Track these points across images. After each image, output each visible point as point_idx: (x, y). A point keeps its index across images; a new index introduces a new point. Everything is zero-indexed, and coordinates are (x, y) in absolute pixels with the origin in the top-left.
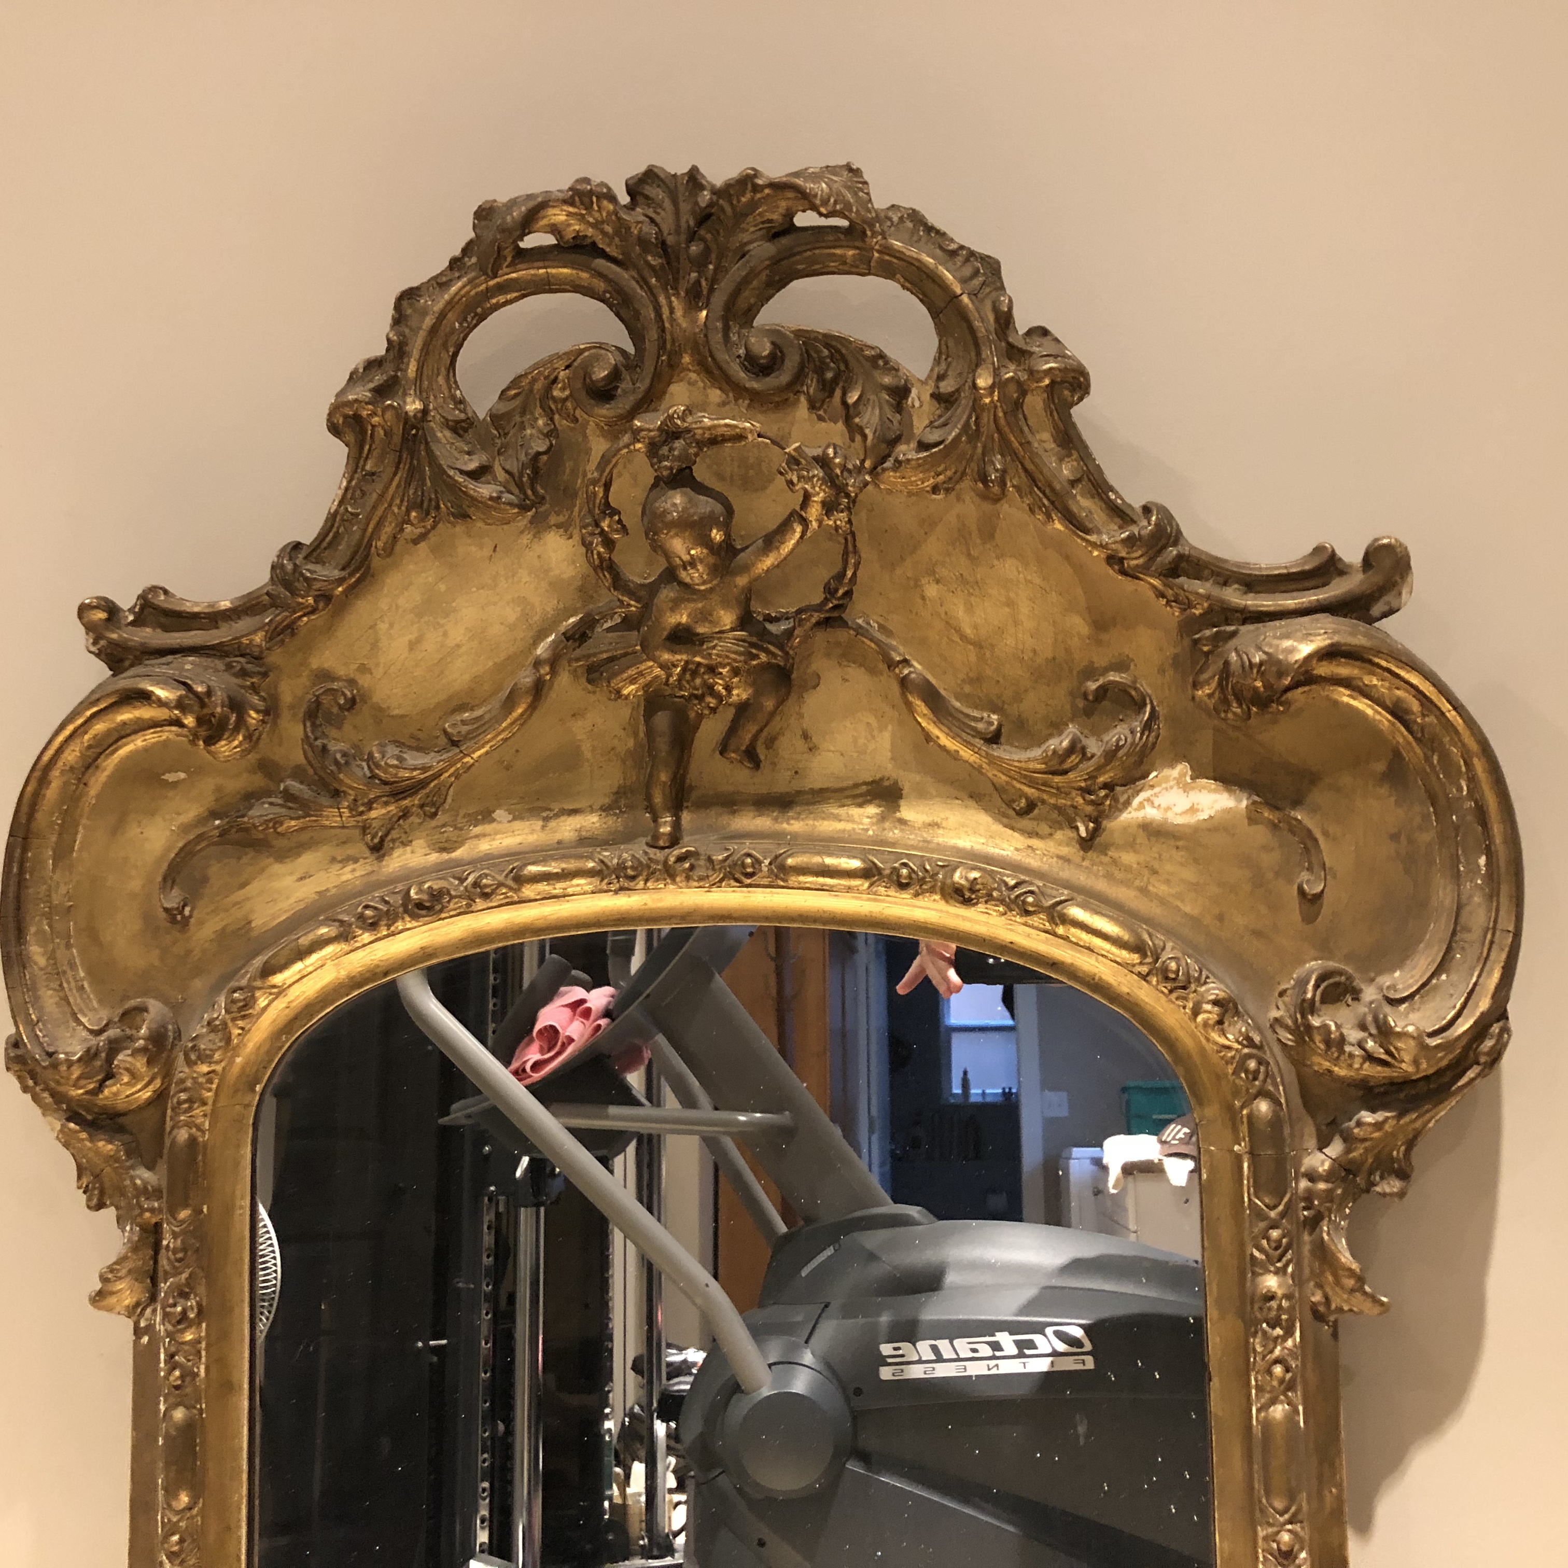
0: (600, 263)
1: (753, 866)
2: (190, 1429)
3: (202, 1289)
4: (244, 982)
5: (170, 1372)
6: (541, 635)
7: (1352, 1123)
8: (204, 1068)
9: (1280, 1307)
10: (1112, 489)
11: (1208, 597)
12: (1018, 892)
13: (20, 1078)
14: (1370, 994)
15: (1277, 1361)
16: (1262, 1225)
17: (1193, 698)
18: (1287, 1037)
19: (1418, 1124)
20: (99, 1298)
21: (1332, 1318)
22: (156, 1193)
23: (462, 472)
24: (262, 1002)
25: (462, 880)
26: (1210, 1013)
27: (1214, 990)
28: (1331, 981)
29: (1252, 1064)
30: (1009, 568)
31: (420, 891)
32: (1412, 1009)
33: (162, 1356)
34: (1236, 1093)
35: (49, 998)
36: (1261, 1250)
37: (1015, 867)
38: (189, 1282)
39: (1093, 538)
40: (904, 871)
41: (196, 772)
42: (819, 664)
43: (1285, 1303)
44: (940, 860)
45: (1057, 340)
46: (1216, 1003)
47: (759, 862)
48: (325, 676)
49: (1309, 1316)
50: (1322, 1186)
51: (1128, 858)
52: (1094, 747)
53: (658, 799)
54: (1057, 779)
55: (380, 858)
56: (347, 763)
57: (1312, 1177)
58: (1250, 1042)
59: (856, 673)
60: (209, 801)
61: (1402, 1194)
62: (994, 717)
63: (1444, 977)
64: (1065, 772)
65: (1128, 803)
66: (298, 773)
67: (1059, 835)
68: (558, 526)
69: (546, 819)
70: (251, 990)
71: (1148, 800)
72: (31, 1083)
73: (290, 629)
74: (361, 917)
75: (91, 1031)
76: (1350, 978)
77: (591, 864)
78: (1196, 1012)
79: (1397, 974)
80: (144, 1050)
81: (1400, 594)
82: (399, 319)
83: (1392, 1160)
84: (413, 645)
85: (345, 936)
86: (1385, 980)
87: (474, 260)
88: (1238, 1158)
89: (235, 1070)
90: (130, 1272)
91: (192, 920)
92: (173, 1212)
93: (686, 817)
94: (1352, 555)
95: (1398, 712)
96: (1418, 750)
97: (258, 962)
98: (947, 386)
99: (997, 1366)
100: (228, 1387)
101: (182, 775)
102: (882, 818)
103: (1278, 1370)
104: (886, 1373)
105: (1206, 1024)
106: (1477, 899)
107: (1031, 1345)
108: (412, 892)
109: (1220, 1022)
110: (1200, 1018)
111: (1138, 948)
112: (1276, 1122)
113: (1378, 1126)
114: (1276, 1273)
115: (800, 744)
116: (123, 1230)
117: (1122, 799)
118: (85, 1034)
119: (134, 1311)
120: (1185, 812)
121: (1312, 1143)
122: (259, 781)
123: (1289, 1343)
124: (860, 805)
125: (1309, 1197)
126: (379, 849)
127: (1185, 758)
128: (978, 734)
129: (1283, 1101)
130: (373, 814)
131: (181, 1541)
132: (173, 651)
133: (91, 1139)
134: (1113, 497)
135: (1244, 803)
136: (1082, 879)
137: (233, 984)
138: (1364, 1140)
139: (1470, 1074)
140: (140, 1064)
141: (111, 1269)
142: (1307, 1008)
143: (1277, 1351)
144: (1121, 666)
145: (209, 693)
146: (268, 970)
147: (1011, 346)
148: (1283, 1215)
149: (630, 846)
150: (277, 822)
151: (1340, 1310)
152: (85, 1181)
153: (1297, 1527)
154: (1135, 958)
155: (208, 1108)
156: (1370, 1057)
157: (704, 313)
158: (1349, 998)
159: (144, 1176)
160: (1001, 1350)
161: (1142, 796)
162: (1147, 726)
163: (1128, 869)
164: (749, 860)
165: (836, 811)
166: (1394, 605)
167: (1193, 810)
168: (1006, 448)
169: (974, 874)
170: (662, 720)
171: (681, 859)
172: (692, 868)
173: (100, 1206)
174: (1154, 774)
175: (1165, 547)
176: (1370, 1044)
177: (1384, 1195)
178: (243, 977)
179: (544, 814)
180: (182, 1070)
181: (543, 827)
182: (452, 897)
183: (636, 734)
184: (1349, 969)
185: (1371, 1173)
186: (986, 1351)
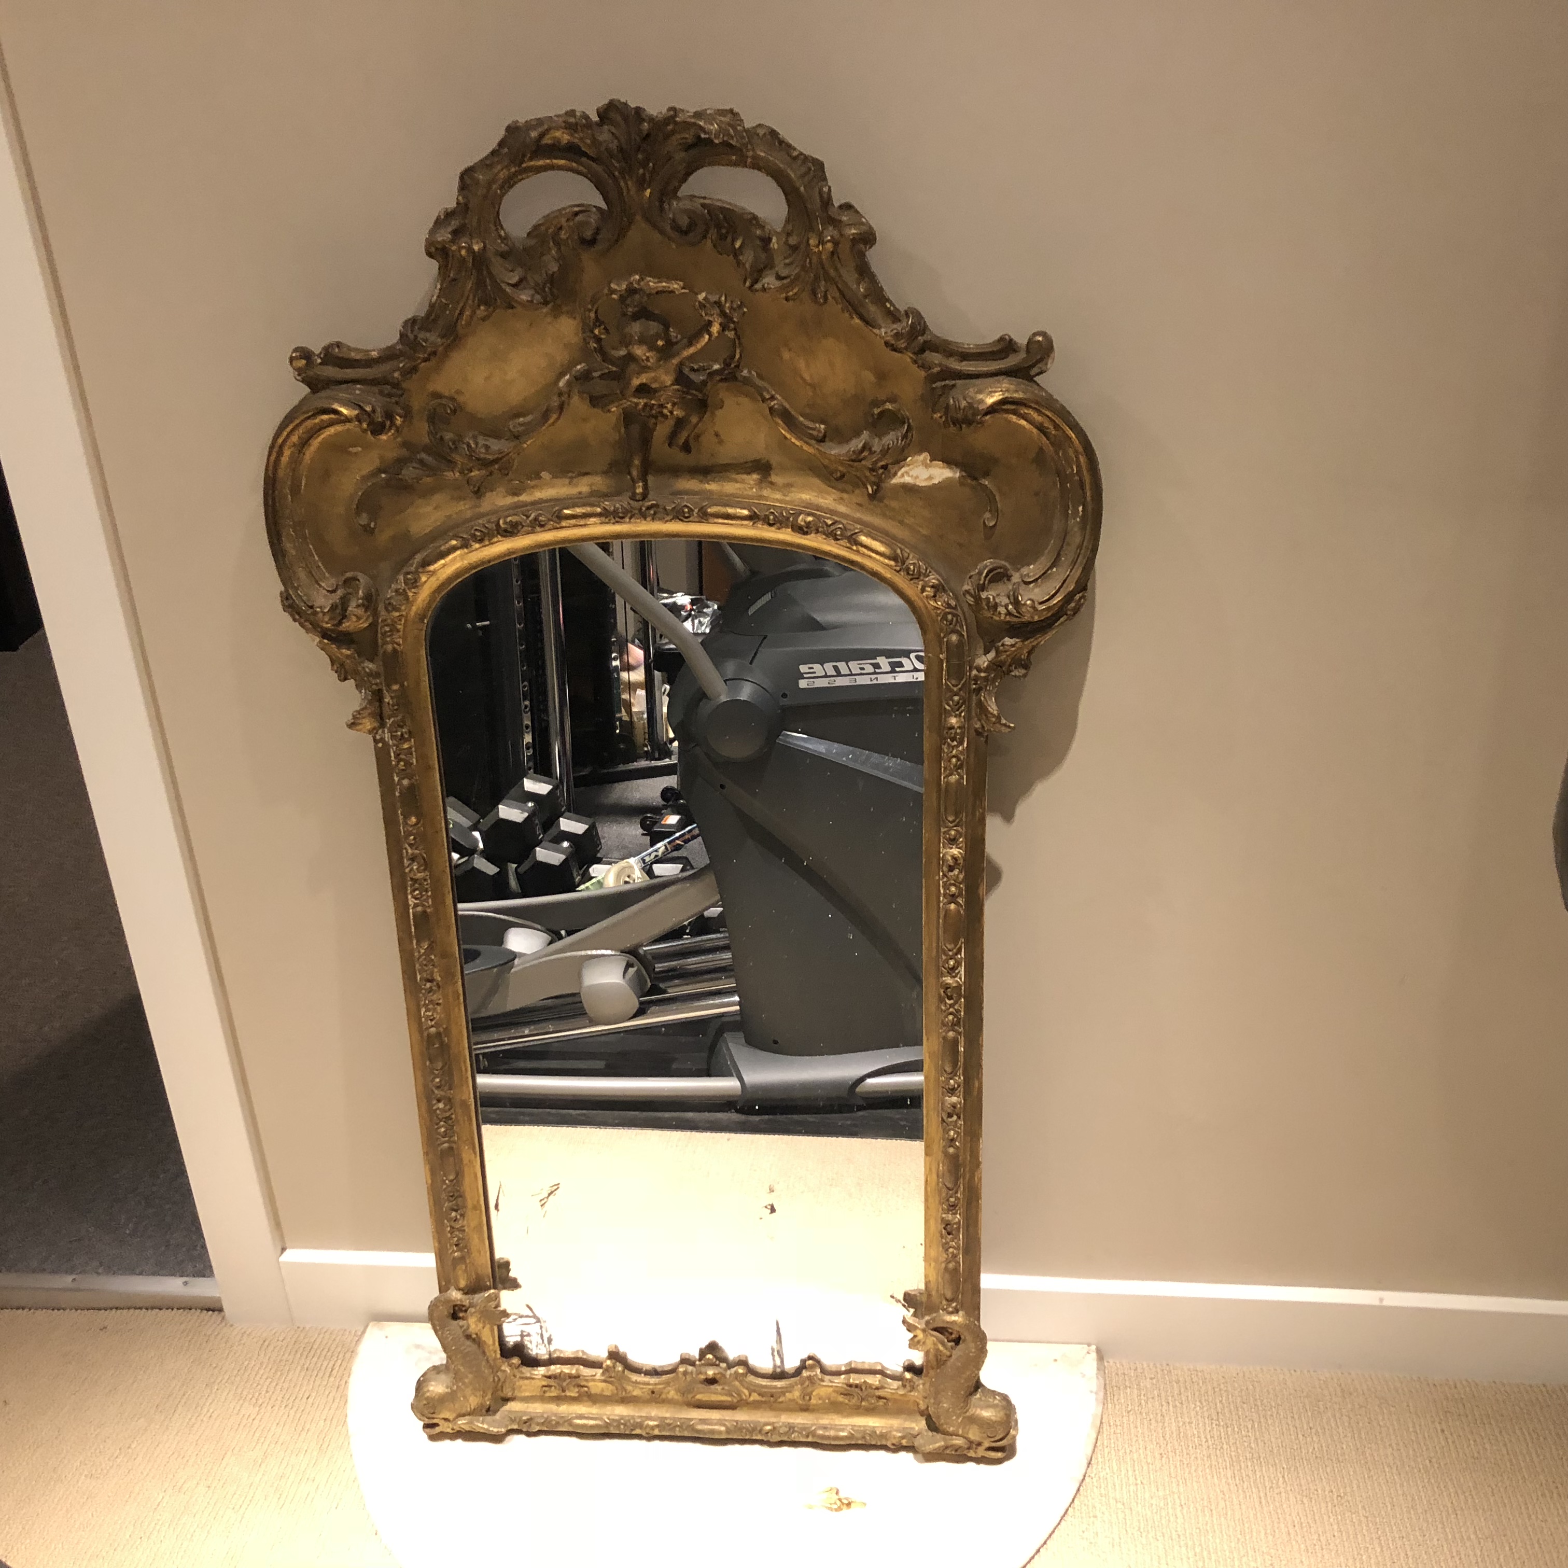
0: (584, 159)
1: (689, 512)
2: (412, 788)
3: (408, 722)
4: (413, 569)
5: (398, 762)
6: (562, 375)
7: (1000, 644)
8: (397, 614)
9: (956, 733)
10: (888, 300)
11: (940, 365)
12: (832, 528)
13: (292, 615)
14: (1016, 578)
15: (954, 756)
16: (949, 694)
17: (932, 418)
18: (971, 600)
19: (1034, 643)
20: (352, 725)
21: (986, 734)
22: (377, 675)
23: (509, 284)
24: (424, 579)
25: (528, 517)
26: (929, 591)
27: (933, 579)
28: (995, 572)
29: (950, 617)
30: (829, 343)
31: (505, 523)
32: (1036, 586)
33: (392, 754)
34: (941, 630)
35: (302, 574)
36: (949, 705)
37: (833, 512)
38: (403, 720)
39: (875, 331)
40: (771, 517)
41: (367, 447)
42: (722, 394)
43: (958, 731)
44: (792, 509)
45: (857, 212)
46: (932, 587)
47: (693, 511)
48: (436, 395)
49: (973, 732)
50: (983, 675)
51: (894, 504)
52: (876, 448)
53: (635, 473)
54: (856, 464)
55: (479, 498)
56: (456, 448)
57: (979, 670)
58: (949, 606)
59: (744, 400)
60: (377, 463)
61: (1025, 676)
62: (823, 426)
63: (1054, 570)
64: (860, 461)
65: (895, 474)
66: (427, 449)
67: (857, 491)
68: (568, 312)
69: (572, 478)
70: (416, 572)
71: (907, 472)
72: (297, 617)
73: (414, 369)
74: (474, 536)
75: (328, 591)
76: (1006, 569)
77: (599, 510)
78: (923, 590)
79: (1032, 567)
80: (363, 605)
81: (1046, 364)
82: (463, 187)
83: (1021, 660)
84: (487, 378)
85: (465, 545)
86: (1025, 571)
87: (506, 150)
88: (942, 661)
89: (412, 613)
90: (369, 714)
91: (376, 530)
92: (388, 686)
93: (651, 479)
94: (1021, 340)
95: (1041, 428)
96: (1051, 448)
97: (418, 558)
98: (793, 241)
99: (877, 678)
100: (429, 768)
101: (360, 449)
102: (760, 482)
103: (954, 760)
104: (803, 684)
105: (927, 597)
106: (1076, 529)
107: (901, 665)
108: (501, 522)
109: (935, 596)
110: (925, 594)
111: (894, 558)
112: (960, 643)
113: (1013, 646)
114: (955, 716)
115: (715, 440)
116: (361, 692)
117: (893, 471)
118: (324, 592)
119: (373, 731)
120: (926, 480)
121: (981, 651)
122: (404, 452)
123: (960, 748)
124: (749, 473)
125: (976, 679)
126: (478, 493)
127: (926, 450)
128: (812, 437)
129: (965, 634)
130: (473, 474)
131: (414, 839)
132: (346, 382)
133: (338, 648)
134: (888, 305)
135: (958, 475)
136: (868, 518)
137: (405, 570)
138: (1006, 651)
139: (1062, 619)
140: (360, 611)
141: (359, 712)
142: (982, 588)
143: (954, 752)
144: (892, 400)
145: (374, 411)
146: (426, 563)
147: (830, 217)
148: (960, 689)
149: (620, 498)
150: (418, 479)
151: (989, 730)
152: (335, 667)
153: (959, 829)
154: (892, 563)
155: (401, 633)
156: (1009, 613)
157: (649, 191)
158: (1005, 579)
159: (369, 666)
160: (880, 667)
161: (903, 470)
162: (905, 436)
163: (893, 510)
164: (686, 510)
165: (734, 476)
166: (1044, 368)
167: (930, 478)
168: (828, 279)
169: (810, 519)
170: (635, 429)
171: (649, 508)
172: (655, 513)
173: (345, 679)
174: (909, 459)
175: (917, 337)
176: (1010, 607)
177: (1015, 676)
178: (412, 565)
179: (570, 474)
180: (383, 614)
181: (570, 483)
182: (523, 526)
183: (619, 432)
184: (1007, 564)
185: (1010, 665)
186: (870, 669)
